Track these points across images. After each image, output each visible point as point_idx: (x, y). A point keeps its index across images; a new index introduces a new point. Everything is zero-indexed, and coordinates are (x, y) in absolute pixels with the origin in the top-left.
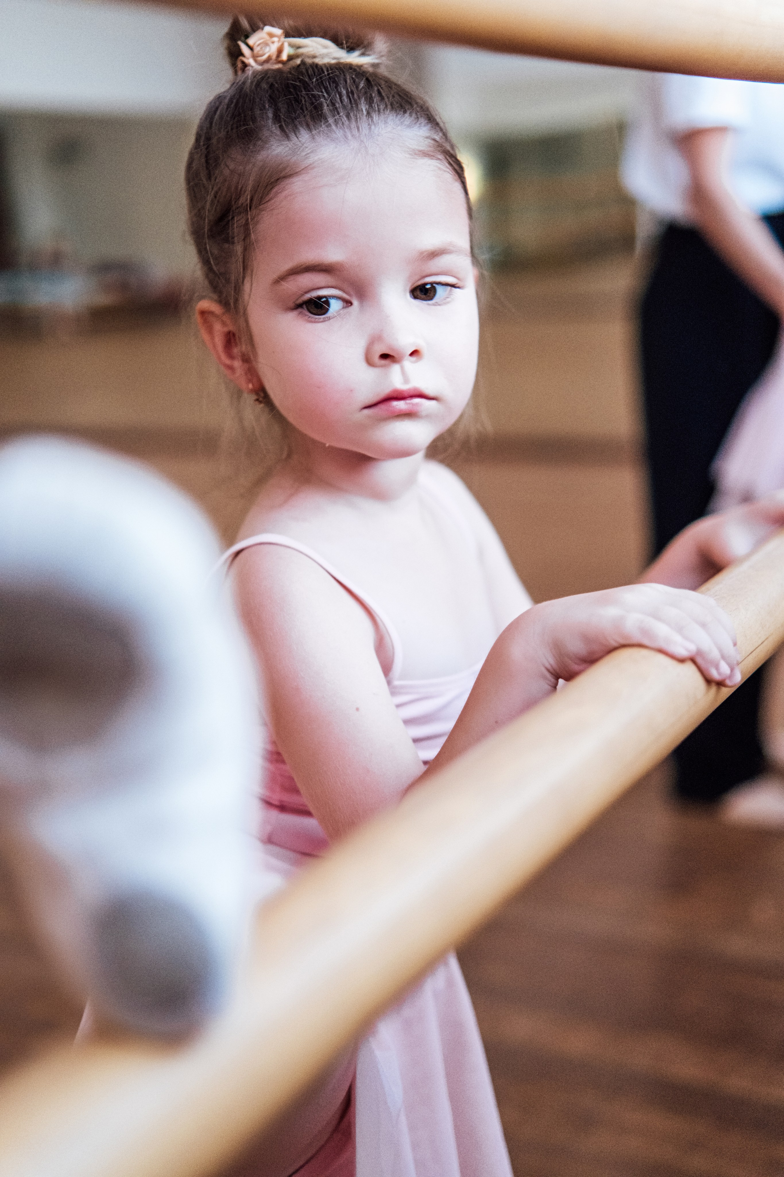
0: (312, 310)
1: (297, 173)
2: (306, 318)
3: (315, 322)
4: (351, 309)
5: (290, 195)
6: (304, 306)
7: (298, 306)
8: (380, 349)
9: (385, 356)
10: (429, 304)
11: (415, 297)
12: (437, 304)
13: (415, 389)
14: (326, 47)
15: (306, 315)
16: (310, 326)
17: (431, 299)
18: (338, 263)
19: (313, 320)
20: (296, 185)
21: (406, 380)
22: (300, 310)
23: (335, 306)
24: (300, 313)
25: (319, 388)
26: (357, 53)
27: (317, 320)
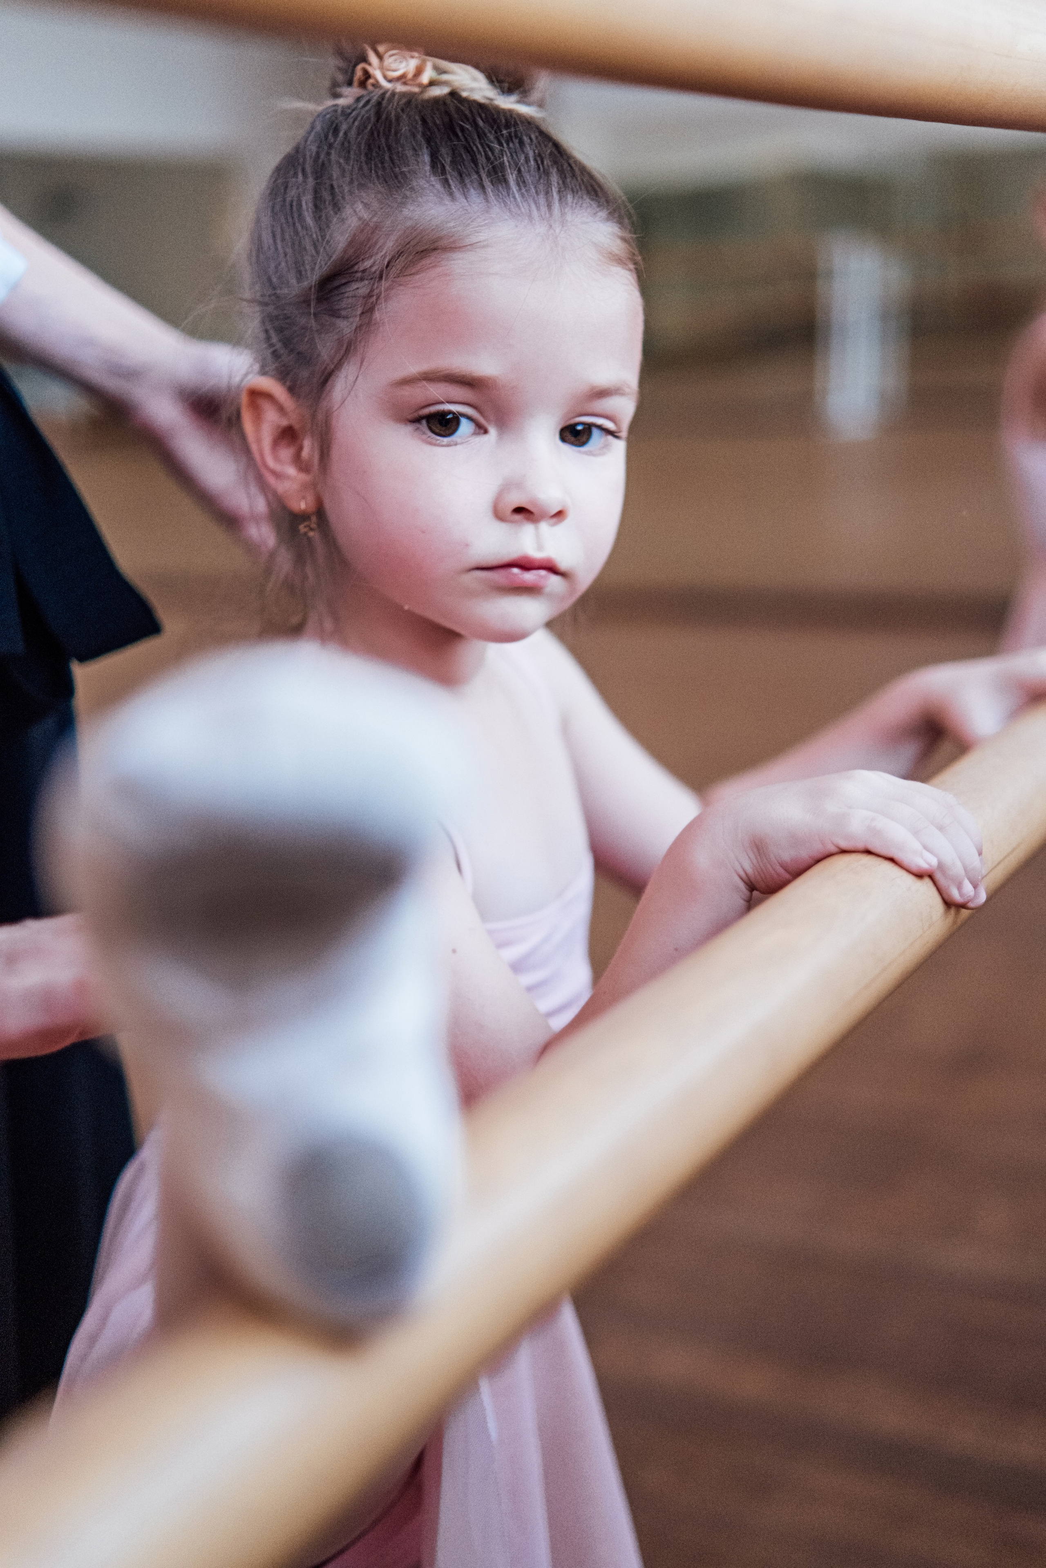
0: (434, 428)
1: (460, 247)
2: (424, 437)
3: (435, 445)
4: (485, 438)
5: (446, 275)
6: (424, 422)
7: (417, 420)
8: (516, 499)
9: (519, 510)
10: (580, 452)
11: (563, 439)
12: (590, 453)
13: (549, 560)
14: (475, 79)
15: (424, 433)
16: (428, 448)
17: (582, 444)
18: (489, 378)
19: (434, 441)
20: (458, 263)
21: (540, 548)
22: (417, 425)
23: (465, 427)
24: (418, 429)
25: (423, 532)
26: (514, 98)
27: (438, 442)
